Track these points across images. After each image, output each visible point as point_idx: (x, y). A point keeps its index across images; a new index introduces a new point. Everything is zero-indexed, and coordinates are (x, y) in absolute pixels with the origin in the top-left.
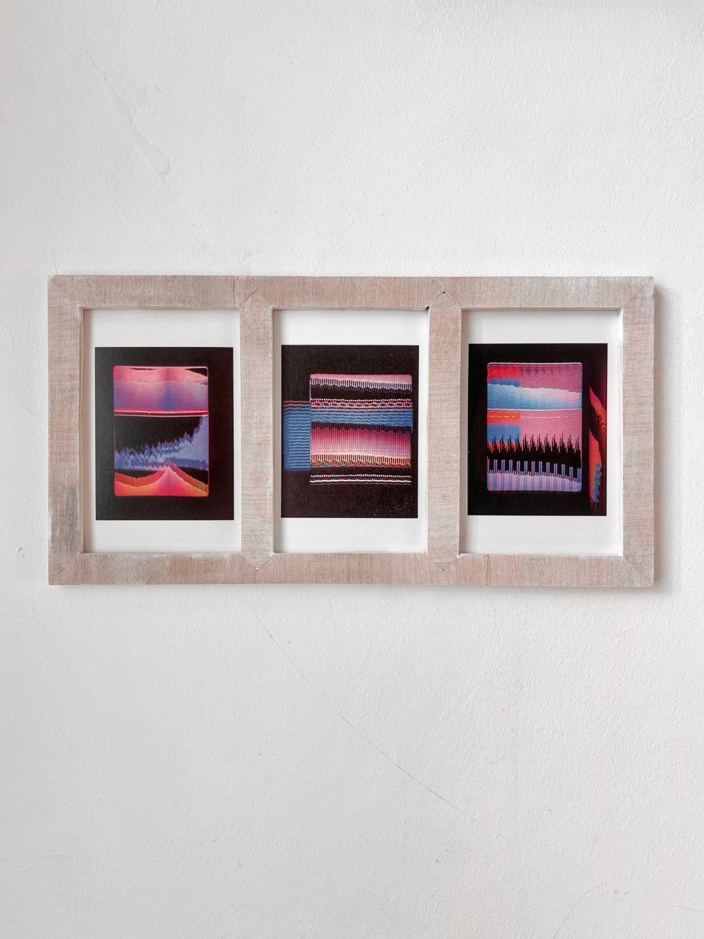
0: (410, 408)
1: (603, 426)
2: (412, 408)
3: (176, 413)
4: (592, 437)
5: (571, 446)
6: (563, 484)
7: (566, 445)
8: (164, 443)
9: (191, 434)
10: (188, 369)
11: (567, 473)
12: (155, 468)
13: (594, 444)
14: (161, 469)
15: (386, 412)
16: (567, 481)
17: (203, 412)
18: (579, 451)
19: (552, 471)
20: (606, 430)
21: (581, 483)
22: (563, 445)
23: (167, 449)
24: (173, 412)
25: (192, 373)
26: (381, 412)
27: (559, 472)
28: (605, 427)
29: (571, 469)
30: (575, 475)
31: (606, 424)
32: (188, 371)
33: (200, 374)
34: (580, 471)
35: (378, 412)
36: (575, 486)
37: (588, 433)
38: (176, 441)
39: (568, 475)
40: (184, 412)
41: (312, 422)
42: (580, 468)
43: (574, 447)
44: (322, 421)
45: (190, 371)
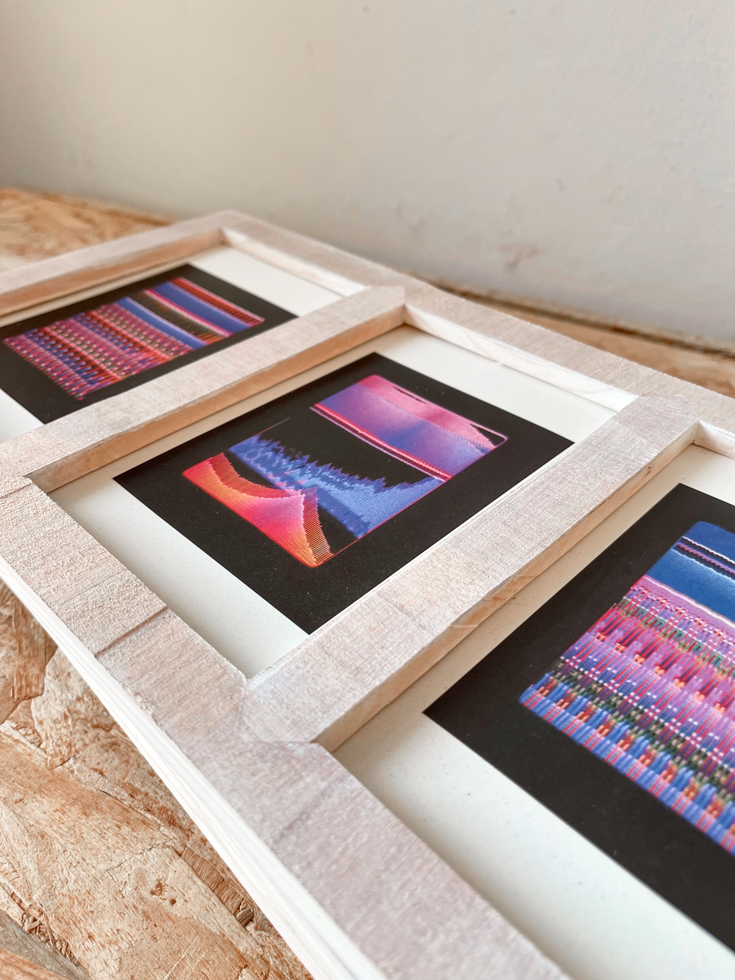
3: (398, 452)
8: (335, 469)
9: (389, 484)
10: (474, 426)
12: (283, 485)
14: (291, 490)
17: (441, 474)
23: (330, 477)
24: (395, 450)
25: (478, 433)
32: (474, 428)
33: (488, 439)
38: (357, 477)
40: (411, 459)
45: (475, 430)
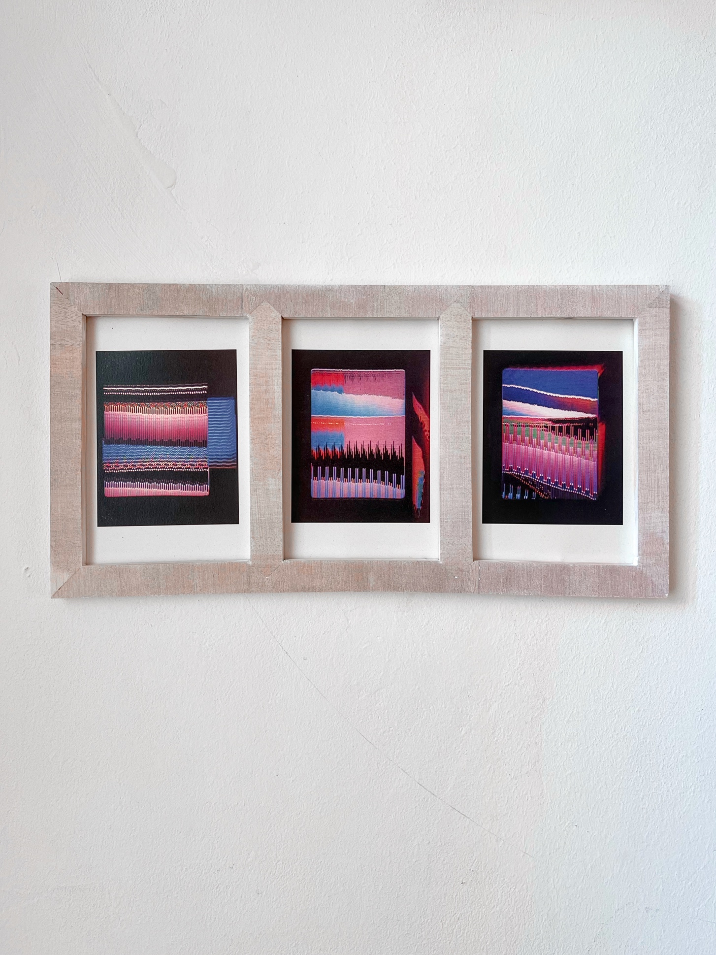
0: (105, 463)
1: (426, 434)
2: (104, 463)
4: (415, 444)
5: (395, 453)
6: (387, 491)
7: (389, 452)
11: (391, 480)
13: (418, 451)
15: (130, 459)
16: (390, 487)
18: (403, 458)
19: (375, 478)
20: (429, 437)
21: (404, 490)
22: (387, 452)
26: (136, 459)
27: (383, 479)
28: (428, 433)
29: (394, 476)
30: (398, 482)
31: (429, 431)
34: (403, 478)
35: (139, 459)
36: (398, 493)
37: (411, 440)
39: (392, 482)
41: (206, 447)
42: (403, 475)
43: (397, 454)
44: (196, 449)
